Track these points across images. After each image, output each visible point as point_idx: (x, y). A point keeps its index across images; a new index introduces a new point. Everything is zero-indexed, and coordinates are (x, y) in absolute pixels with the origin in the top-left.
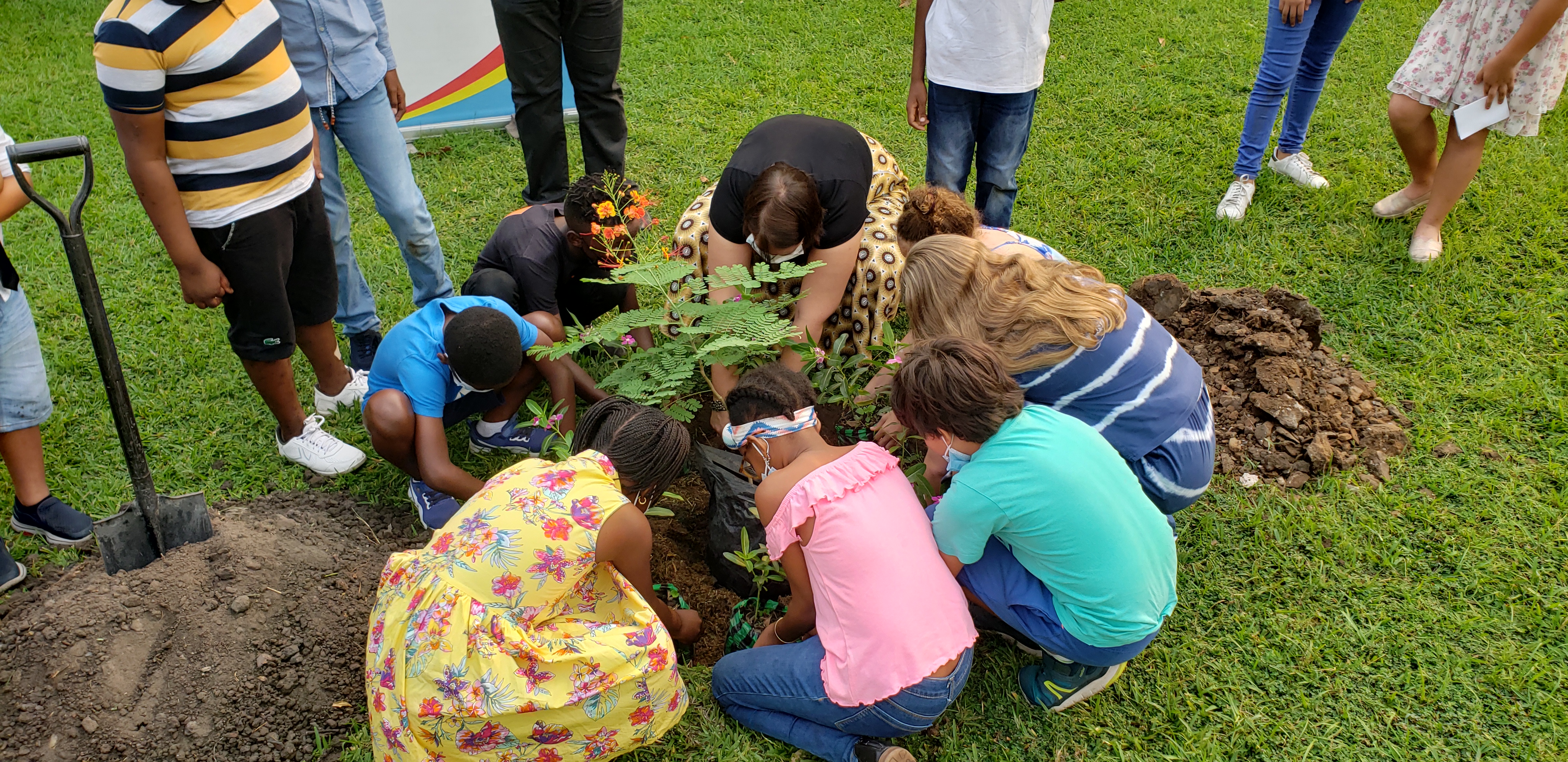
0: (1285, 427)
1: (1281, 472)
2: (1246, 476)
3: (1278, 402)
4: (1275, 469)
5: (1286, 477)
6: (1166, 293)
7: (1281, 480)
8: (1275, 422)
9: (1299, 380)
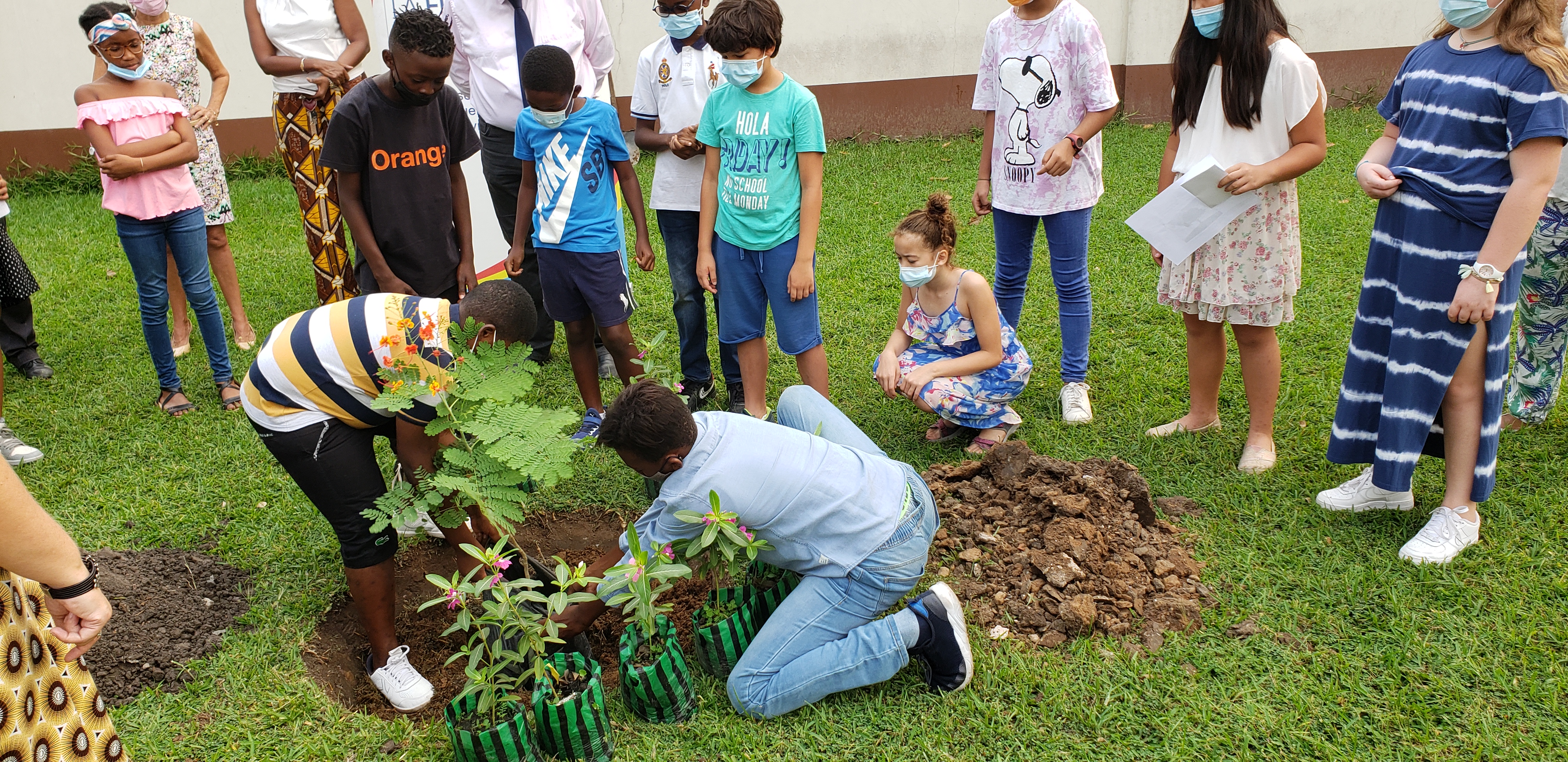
0: (1051, 584)
1: (1037, 629)
2: (998, 627)
3: (1051, 559)
4: (1030, 626)
5: (1041, 634)
6: (1013, 459)
7: (1035, 637)
8: (1044, 577)
9: (1085, 543)
